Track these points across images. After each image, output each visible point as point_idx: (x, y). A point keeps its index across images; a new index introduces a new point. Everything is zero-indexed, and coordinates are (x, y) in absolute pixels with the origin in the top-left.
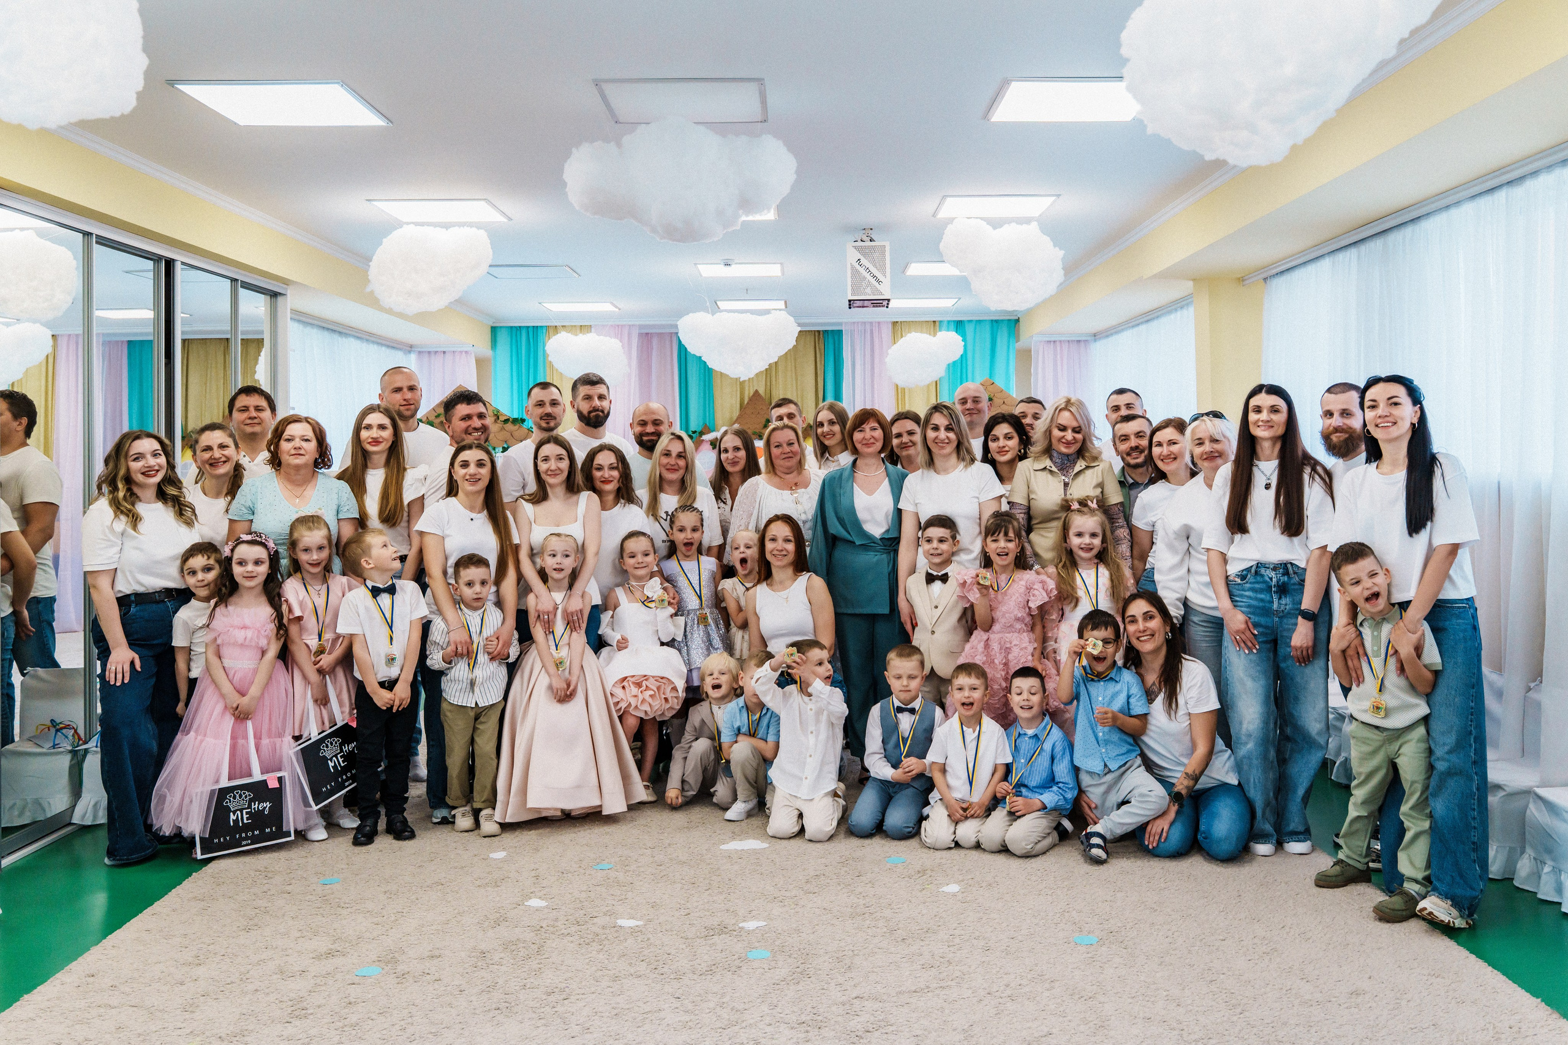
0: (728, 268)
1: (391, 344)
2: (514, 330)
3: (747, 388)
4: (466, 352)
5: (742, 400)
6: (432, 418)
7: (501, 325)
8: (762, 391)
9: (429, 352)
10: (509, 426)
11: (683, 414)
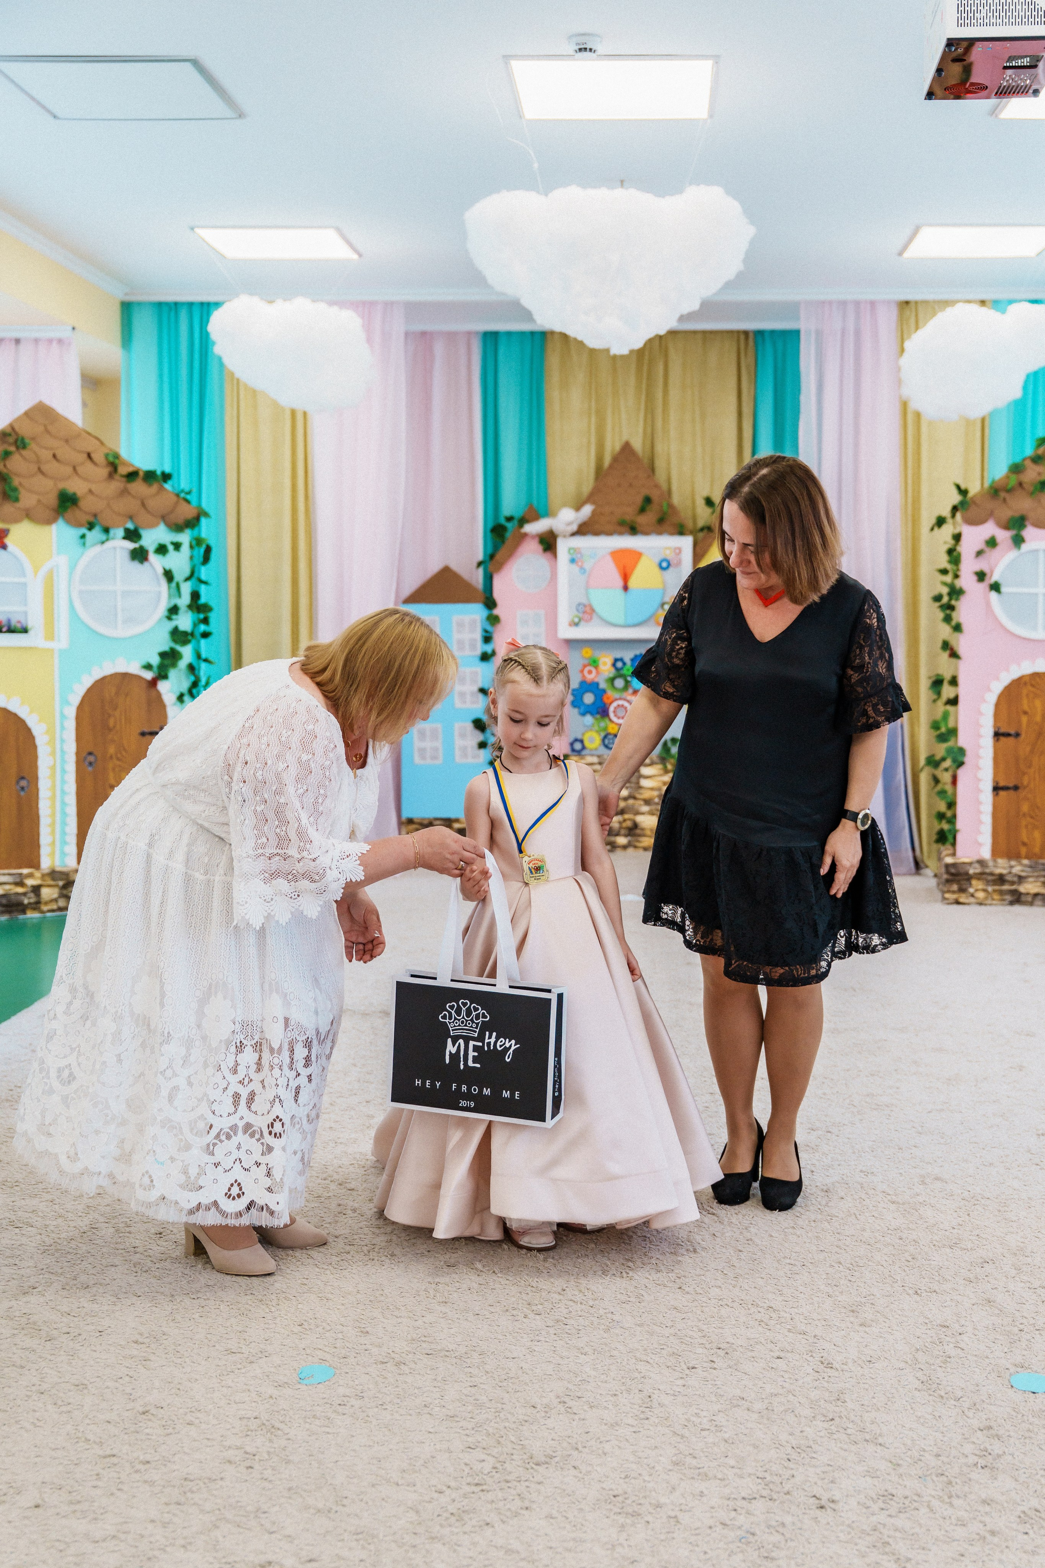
3: (610, 441)
4: (60, 341)
5: (600, 461)
7: (146, 298)
8: (638, 446)
10: (137, 487)
11: (491, 484)
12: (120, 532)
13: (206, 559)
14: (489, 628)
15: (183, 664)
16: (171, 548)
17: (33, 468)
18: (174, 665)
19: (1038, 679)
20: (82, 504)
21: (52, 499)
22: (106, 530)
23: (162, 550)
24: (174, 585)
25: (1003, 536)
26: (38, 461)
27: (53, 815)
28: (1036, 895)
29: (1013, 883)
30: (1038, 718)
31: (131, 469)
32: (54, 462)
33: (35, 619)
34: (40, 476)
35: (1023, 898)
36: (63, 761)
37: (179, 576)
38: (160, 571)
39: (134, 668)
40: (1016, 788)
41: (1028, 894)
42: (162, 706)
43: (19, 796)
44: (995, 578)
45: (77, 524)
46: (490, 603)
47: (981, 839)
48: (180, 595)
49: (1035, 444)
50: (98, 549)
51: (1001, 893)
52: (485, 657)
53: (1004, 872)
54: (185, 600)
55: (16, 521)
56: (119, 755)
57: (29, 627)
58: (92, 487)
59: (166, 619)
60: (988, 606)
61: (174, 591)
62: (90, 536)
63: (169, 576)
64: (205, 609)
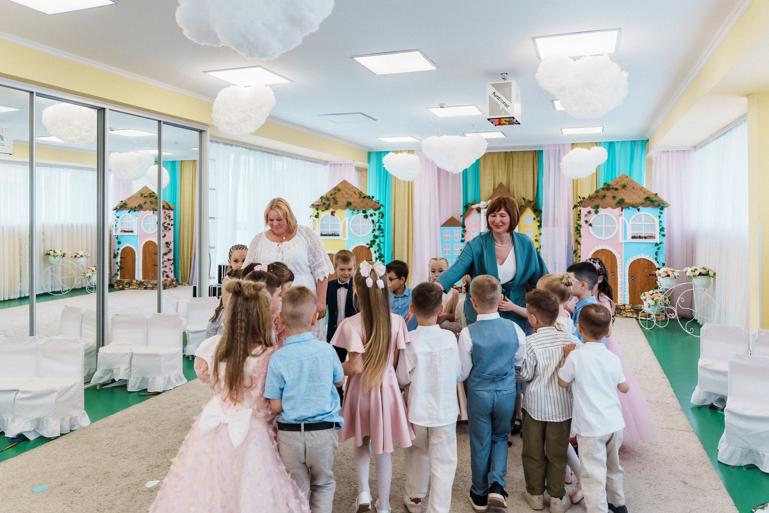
0: (442, 109)
1: (311, 160)
2: (378, 153)
3: (497, 181)
4: (351, 164)
5: (494, 187)
6: (329, 196)
7: (374, 151)
8: (504, 183)
9: (335, 164)
10: (366, 200)
11: (465, 195)
12: (362, 211)
13: (382, 218)
14: (463, 233)
15: (376, 243)
16: (374, 214)
17: (342, 196)
18: (374, 244)
19: (603, 251)
20: (353, 204)
21: (345, 204)
22: (358, 211)
23: (371, 215)
25: (593, 210)
26: (343, 194)
31: (365, 196)
32: (347, 194)
33: (341, 233)
34: (343, 198)
37: (375, 222)
38: (371, 221)
39: (364, 245)
42: (371, 254)
44: (590, 222)
45: (351, 210)
46: (464, 227)
49: (603, 185)
50: (356, 215)
52: (462, 241)
54: (377, 227)
55: (337, 209)
57: (340, 234)
58: (355, 200)
59: (373, 232)
60: (588, 229)
61: (374, 225)
62: (354, 212)
63: (373, 221)
64: (382, 230)
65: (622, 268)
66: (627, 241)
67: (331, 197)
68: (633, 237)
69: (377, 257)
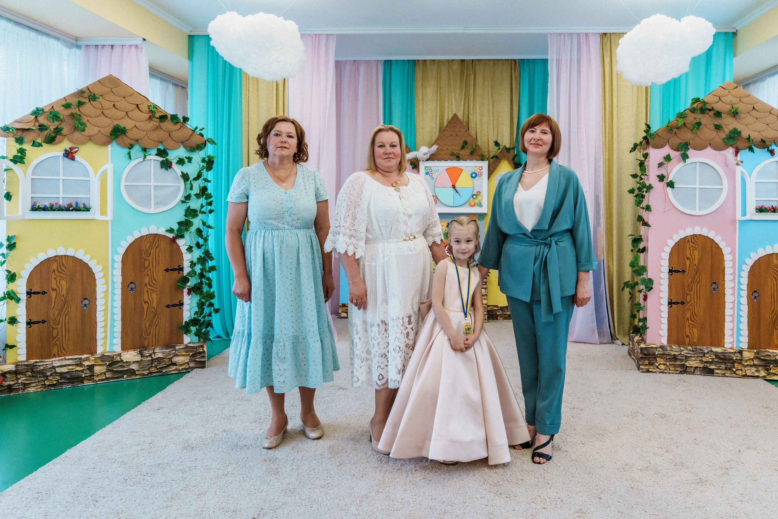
6: (58, 110)
10: (167, 125)
12: (155, 151)
13: (209, 168)
15: (193, 229)
16: (186, 160)
17: (98, 112)
18: (188, 229)
19: (696, 239)
20: (129, 134)
21: (109, 130)
22: (145, 150)
23: (181, 162)
24: (189, 182)
25: (674, 154)
26: (102, 108)
27: (106, 320)
28: (696, 368)
29: (682, 360)
30: (696, 262)
31: (161, 114)
32: (114, 109)
33: (94, 203)
34: (103, 117)
35: (688, 370)
36: (113, 288)
37: (191, 177)
38: (180, 174)
39: (162, 231)
40: (683, 303)
41: (691, 367)
42: (182, 254)
43: (83, 310)
44: (670, 179)
45: (125, 147)
47: (661, 332)
48: (191, 188)
49: (690, 102)
50: (139, 161)
51: (675, 366)
53: (678, 354)
54: (196, 191)
55: (83, 143)
56: (151, 283)
57: (91, 206)
58: (137, 124)
59: (183, 202)
60: (666, 195)
61: (188, 186)
62: (133, 151)
63: (185, 177)
64: (209, 196)
65: (733, 274)
66: (748, 217)
67: (68, 112)
68: (761, 210)
69: (195, 260)
